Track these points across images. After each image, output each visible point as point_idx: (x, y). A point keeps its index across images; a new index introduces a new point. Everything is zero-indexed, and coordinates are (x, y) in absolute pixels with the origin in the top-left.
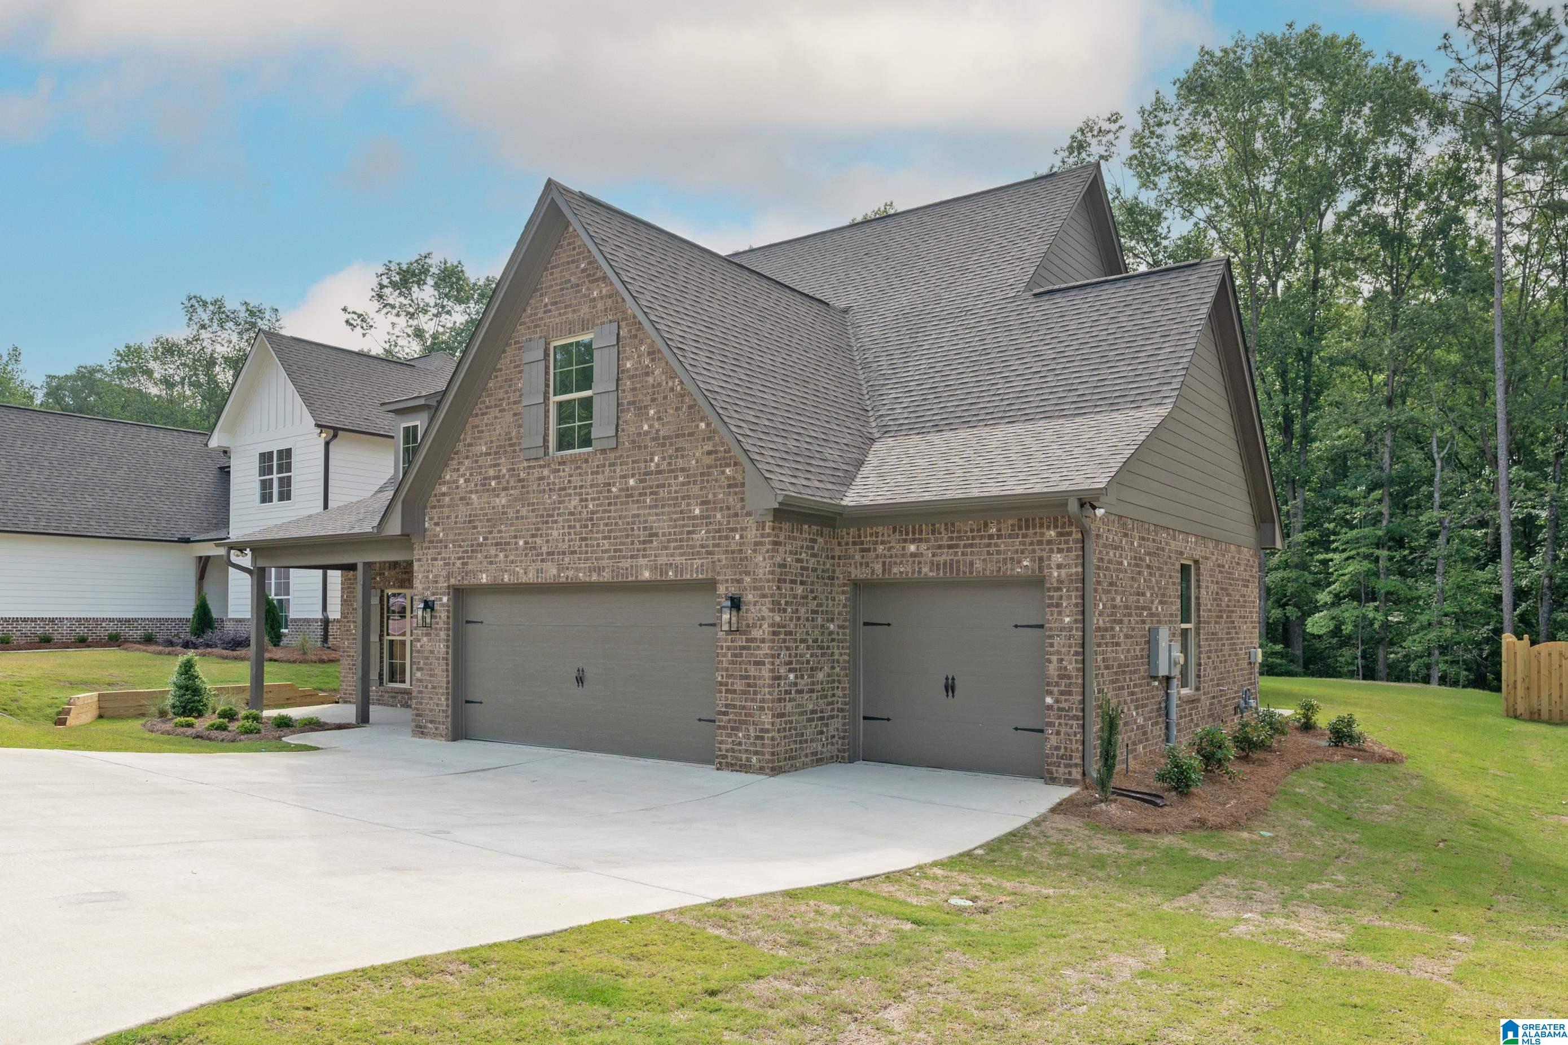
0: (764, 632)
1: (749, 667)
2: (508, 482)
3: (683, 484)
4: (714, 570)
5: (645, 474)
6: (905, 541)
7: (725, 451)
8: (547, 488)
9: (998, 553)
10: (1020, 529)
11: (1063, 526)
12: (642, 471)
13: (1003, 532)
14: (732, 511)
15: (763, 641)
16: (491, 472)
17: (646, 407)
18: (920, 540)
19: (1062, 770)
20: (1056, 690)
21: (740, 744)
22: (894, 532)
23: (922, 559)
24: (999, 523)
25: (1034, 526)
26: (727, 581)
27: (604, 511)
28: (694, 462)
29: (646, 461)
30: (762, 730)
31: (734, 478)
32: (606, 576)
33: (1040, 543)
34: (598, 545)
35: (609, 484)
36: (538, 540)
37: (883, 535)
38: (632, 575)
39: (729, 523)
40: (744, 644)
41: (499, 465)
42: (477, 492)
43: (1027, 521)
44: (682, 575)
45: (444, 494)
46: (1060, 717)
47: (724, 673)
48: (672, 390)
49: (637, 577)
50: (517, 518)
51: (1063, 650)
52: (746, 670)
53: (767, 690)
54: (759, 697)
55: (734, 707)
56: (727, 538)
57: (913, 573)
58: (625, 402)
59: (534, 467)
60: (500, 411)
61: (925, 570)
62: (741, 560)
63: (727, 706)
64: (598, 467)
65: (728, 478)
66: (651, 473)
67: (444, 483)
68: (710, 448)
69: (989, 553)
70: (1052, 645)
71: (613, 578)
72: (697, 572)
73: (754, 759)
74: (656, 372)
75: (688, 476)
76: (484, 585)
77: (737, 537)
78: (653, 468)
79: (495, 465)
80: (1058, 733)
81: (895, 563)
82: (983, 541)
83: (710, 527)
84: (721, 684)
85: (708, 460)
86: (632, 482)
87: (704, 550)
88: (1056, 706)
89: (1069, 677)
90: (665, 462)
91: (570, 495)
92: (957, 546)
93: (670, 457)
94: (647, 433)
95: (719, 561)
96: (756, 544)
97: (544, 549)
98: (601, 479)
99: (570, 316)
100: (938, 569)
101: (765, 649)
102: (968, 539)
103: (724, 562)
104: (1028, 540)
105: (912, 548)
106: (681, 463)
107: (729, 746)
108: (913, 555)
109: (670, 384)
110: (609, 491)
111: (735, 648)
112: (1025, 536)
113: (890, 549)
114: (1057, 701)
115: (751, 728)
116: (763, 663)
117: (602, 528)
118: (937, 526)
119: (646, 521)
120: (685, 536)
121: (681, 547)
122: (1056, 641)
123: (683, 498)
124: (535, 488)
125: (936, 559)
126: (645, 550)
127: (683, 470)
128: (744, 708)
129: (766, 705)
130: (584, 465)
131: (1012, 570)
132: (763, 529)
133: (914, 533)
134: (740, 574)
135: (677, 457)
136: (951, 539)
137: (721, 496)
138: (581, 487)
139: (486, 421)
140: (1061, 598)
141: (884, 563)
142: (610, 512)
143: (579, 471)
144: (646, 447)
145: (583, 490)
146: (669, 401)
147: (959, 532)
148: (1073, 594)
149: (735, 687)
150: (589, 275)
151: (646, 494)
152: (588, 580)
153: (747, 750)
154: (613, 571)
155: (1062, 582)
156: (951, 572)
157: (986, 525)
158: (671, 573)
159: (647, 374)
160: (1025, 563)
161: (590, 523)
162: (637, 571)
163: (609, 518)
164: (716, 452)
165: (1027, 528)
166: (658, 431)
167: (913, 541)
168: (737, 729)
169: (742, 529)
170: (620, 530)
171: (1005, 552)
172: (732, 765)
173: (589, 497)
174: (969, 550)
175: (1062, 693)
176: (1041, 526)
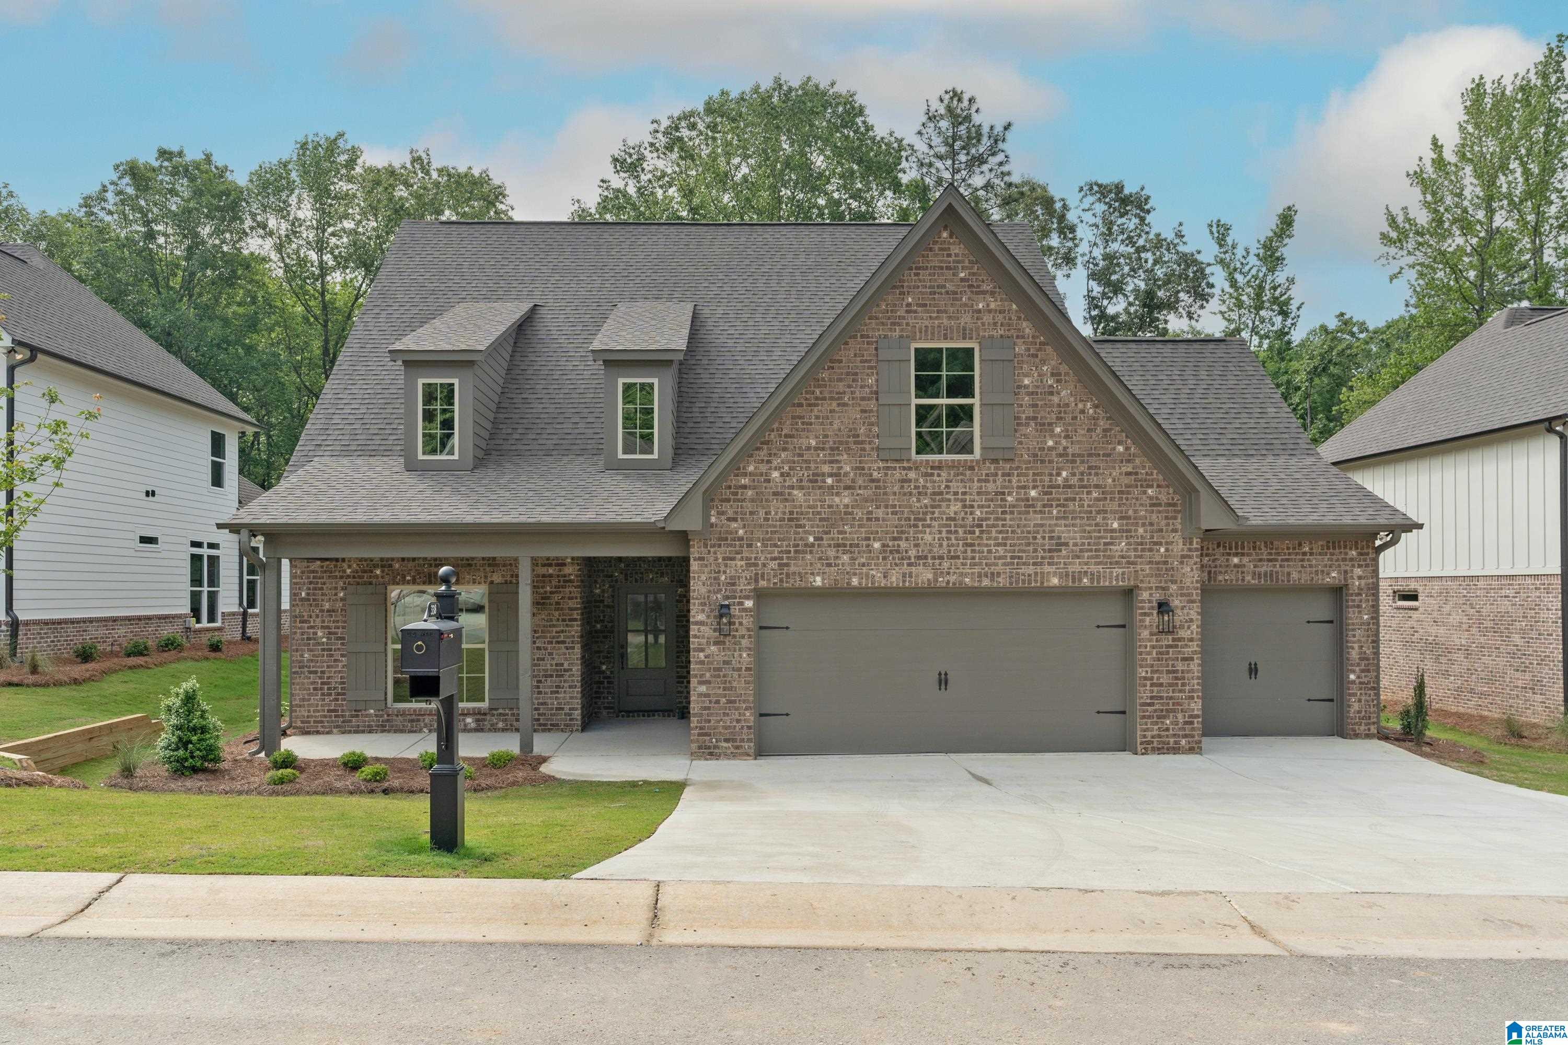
0: (1192, 633)
1: (1176, 663)
2: (853, 481)
3: (1097, 499)
4: (1136, 578)
5: (1049, 487)
6: (1229, 554)
7: (1147, 474)
8: (914, 491)
9: (1311, 566)
10: (1328, 548)
11: (1362, 548)
12: (1046, 484)
13: (1314, 551)
14: (1155, 527)
15: (1191, 640)
16: (826, 469)
17: (1050, 424)
18: (1243, 554)
19: (1362, 728)
20: (1357, 669)
21: (1167, 729)
22: (1219, 546)
23: (1245, 570)
24: (1311, 543)
25: (1340, 548)
26: (1151, 588)
27: (997, 519)
28: (1110, 480)
29: (1051, 475)
30: (1191, 716)
31: (1157, 498)
32: (1002, 581)
33: (1344, 560)
34: (990, 552)
35: (1003, 493)
36: (903, 544)
37: (1208, 549)
38: (1036, 581)
39: (1152, 537)
40: (1170, 643)
41: (837, 461)
42: (802, 488)
43: (1334, 543)
44: (1098, 582)
45: (745, 487)
46: (1361, 689)
47: (1149, 670)
48: (1082, 412)
49: (1042, 583)
50: (869, 519)
51: (1363, 639)
52: (1173, 666)
53: (1196, 681)
54: (1187, 688)
55: (1161, 698)
56: (1151, 550)
57: (1237, 580)
58: (1024, 416)
59: (895, 469)
60: (839, 405)
61: (1248, 578)
62: (1166, 570)
63: (1152, 698)
64: (987, 475)
65: (1151, 498)
66: (1058, 487)
67: (745, 475)
68: (1130, 470)
69: (1303, 566)
70: (1354, 636)
71: (1011, 583)
72: (1117, 580)
73: (1183, 742)
74: (1063, 393)
75: (1103, 493)
76: (818, 588)
77: (1162, 550)
78: (1060, 482)
79: (831, 462)
80: (1360, 701)
81: (1220, 572)
82: (1298, 557)
83: (1132, 540)
84: (1145, 678)
85: (1126, 480)
86: (1033, 493)
87: (1124, 560)
88: (1357, 681)
89: (1368, 659)
90: (1076, 478)
91: (949, 500)
92: (1276, 560)
93: (1082, 474)
94: (1050, 449)
95: (1143, 570)
96: (1183, 557)
97: (913, 553)
98: (991, 487)
99: (945, 321)
100: (1260, 578)
101: (1194, 647)
102: (1285, 554)
103: (1148, 572)
104: (1335, 557)
105: (1236, 560)
106: (1094, 480)
107: (1155, 733)
108: (1236, 566)
109: (1080, 406)
110: (1003, 500)
111: (1161, 647)
112: (1332, 554)
113: (1214, 561)
114: (1358, 677)
115: (1180, 716)
116: (1192, 659)
117: (994, 535)
118: (1258, 543)
119: (1053, 531)
120: (1102, 547)
121: (1097, 557)
122: (1358, 633)
123: (1098, 512)
124: (896, 489)
125: (1257, 569)
126: (1051, 558)
127: (1097, 486)
128: (1171, 698)
129: (1195, 695)
130: (968, 472)
131: (1323, 579)
132: (1191, 543)
133: (1236, 548)
134: (1166, 582)
135: (1090, 474)
136: (1271, 554)
137: (1143, 513)
138: (964, 493)
139: (816, 412)
140: (1361, 601)
141: (1209, 573)
142: (1005, 520)
143: (960, 477)
144: (1050, 462)
145: (968, 497)
146: (1078, 422)
147: (1276, 549)
148: (1370, 598)
149: (1161, 681)
150: (971, 286)
151: (1051, 506)
152: (976, 584)
153: (1175, 735)
154: (1011, 577)
155: (1362, 589)
156: (1272, 581)
157: (1300, 545)
158: (1085, 580)
159: (1051, 393)
160: (1333, 575)
161: (977, 530)
162: (1043, 577)
163: (1003, 526)
164: (1136, 473)
165: (1334, 548)
166: (1065, 448)
167: (1236, 555)
168: (1165, 717)
169: (1167, 543)
170: (1018, 538)
171: (1316, 566)
172: (1159, 749)
173: (975, 504)
174: (1286, 563)
175: (1363, 671)
176: (1345, 547)
